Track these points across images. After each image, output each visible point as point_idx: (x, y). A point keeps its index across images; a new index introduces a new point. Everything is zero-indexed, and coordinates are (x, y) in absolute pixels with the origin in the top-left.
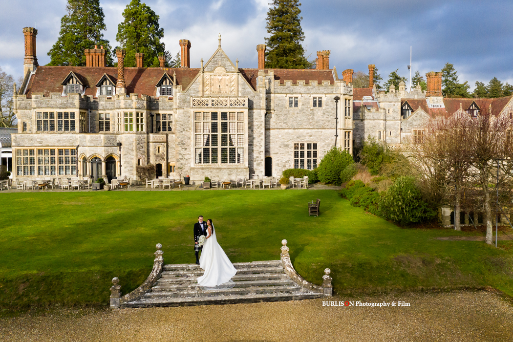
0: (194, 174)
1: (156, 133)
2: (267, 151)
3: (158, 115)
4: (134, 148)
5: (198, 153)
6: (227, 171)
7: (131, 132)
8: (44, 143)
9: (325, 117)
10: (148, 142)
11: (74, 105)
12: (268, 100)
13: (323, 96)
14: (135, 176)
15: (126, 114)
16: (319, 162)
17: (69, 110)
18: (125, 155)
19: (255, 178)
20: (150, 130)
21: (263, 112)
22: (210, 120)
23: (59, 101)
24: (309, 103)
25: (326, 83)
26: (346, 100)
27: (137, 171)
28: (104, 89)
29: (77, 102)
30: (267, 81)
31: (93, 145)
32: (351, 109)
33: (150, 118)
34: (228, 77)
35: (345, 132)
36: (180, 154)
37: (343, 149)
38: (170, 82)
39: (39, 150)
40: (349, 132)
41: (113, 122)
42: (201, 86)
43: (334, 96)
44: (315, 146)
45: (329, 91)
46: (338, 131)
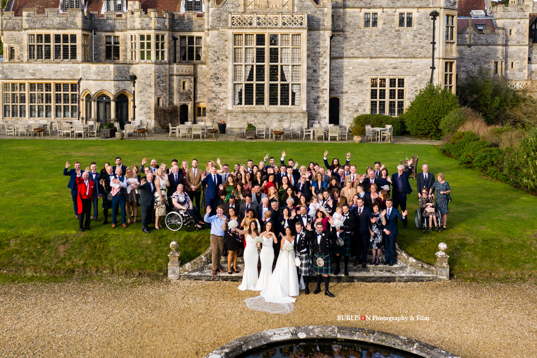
0: (232, 120)
1: (180, 63)
2: (333, 90)
3: (184, 38)
4: (153, 83)
5: (238, 90)
6: (278, 116)
7: (149, 61)
8: (38, 76)
9: (417, 41)
10: (171, 75)
11: (75, 24)
12: (336, 16)
13: (414, 11)
14: (153, 121)
15: (142, 37)
16: (407, 104)
17: (69, 32)
18: (140, 92)
19: (316, 126)
20: (172, 58)
21: (328, 34)
22: (254, 45)
23: (57, 20)
24: (393, 21)
26: (448, 16)
27: (156, 113)
28: (112, 3)
29: (79, 21)
31: (99, 78)
32: (455, 30)
33: (173, 42)
35: (446, 63)
36: (213, 92)
37: (443, 87)
39: (31, 84)
40: (451, 63)
41: (123, 48)
43: (431, 10)
44: (401, 82)
45: (424, 4)
46: (436, 61)
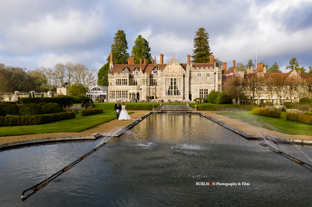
0: (165, 99)
1: (152, 86)
2: (190, 92)
3: (153, 80)
4: (146, 90)
5: (166, 92)
6: (176, 98)
7: (145, 85)
8: (118, 89)
9: (211, 80)
10: (150, 89)
11: (127, 76)
12: (190, 74)
14: (146, 100)
15: (143, 79)
17: (125, 78)
18: (143, 93)
19: (185, 100)
20: (150, 85)
21: (188, 78)
22: (170, 81)
23: (123, 75)
24: (205, 75)
25: (211, 68)
26: (219, 74)
27: (146, 98)
28: (135, 71)
29: (128, 76)
30: (190, 68)
31: (133, 89)
32: (221, 77)
33: (151, 81)
34: (176, 67)
35: (219, 85)
36: (160, 93)
37: (218, 91)
38: (157, 69)
39: (116, 91)
41: (138, 82)
42: (167, 70)
43: (214, 72)
44: (207, 90)
45: (213, 71)
46: (216, 85)
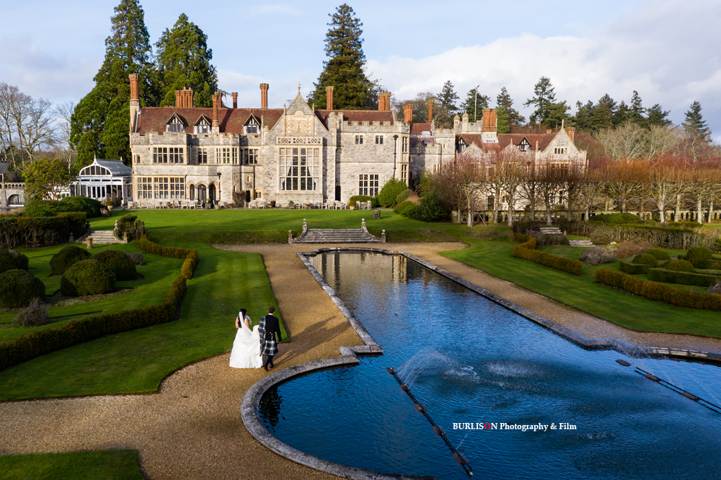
0: (279, 199)
1: (245, 165)
2: (337, 181)
3: (247, 149)
4: (231, 178)
5: (282, 182)
6: (306, 197)
7: (228, 164)
8: (159, 173)
9: (386, 152)
10: (241, 173)
11: (182, 141)
12: (339, 138)
13: (384, 135)
14: (232, 200)
15: (224, 150)
16: (380, 190)
17: (179, 146)
18: (223, 183)
19: (328, 201)
20: (242, 163)
21: (335, 148)
22: (291, 154)
23: (171, 139)
24: (372, 140)
25: (387, 123)
26: (403, 138)
27: (233, 195)
28: (200, 127)
29: (185, 139)
30: (338, 122)
31: (199, 174)
32: (408, 146)
33: (241, 152)
34: (306, 119)
35: (402, 166)
36: (267, 183)
37: (400, 179)
38: (255, 122)
39: (155, 178)
40: (406, 166)
41: (210, 156)
42: (284, 126)
43: (394, 134)
44: (377, 177)
45: (389, 131)
46: (396, 164)
